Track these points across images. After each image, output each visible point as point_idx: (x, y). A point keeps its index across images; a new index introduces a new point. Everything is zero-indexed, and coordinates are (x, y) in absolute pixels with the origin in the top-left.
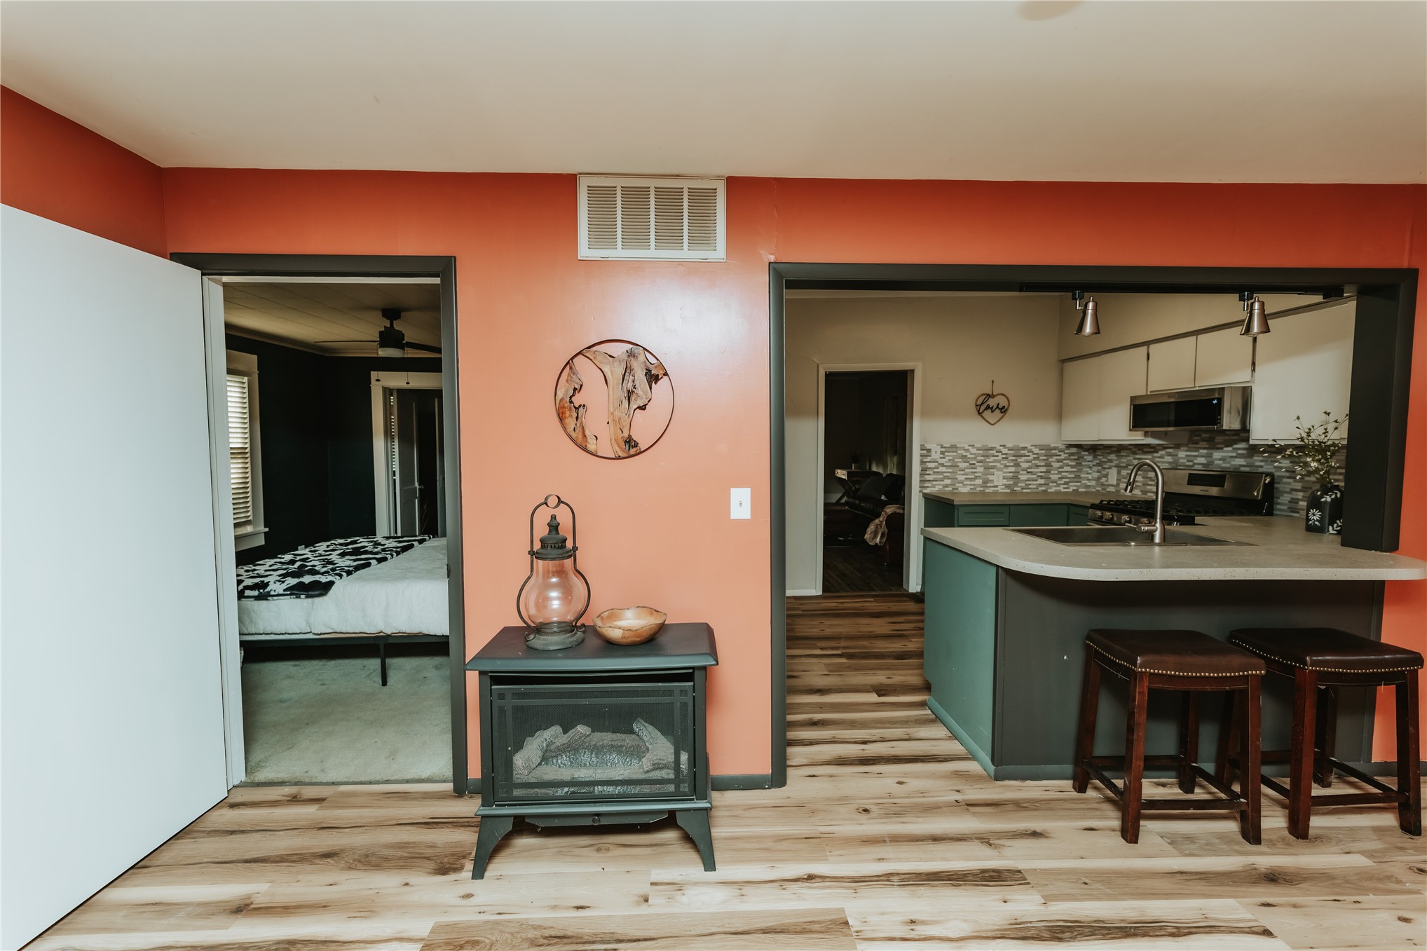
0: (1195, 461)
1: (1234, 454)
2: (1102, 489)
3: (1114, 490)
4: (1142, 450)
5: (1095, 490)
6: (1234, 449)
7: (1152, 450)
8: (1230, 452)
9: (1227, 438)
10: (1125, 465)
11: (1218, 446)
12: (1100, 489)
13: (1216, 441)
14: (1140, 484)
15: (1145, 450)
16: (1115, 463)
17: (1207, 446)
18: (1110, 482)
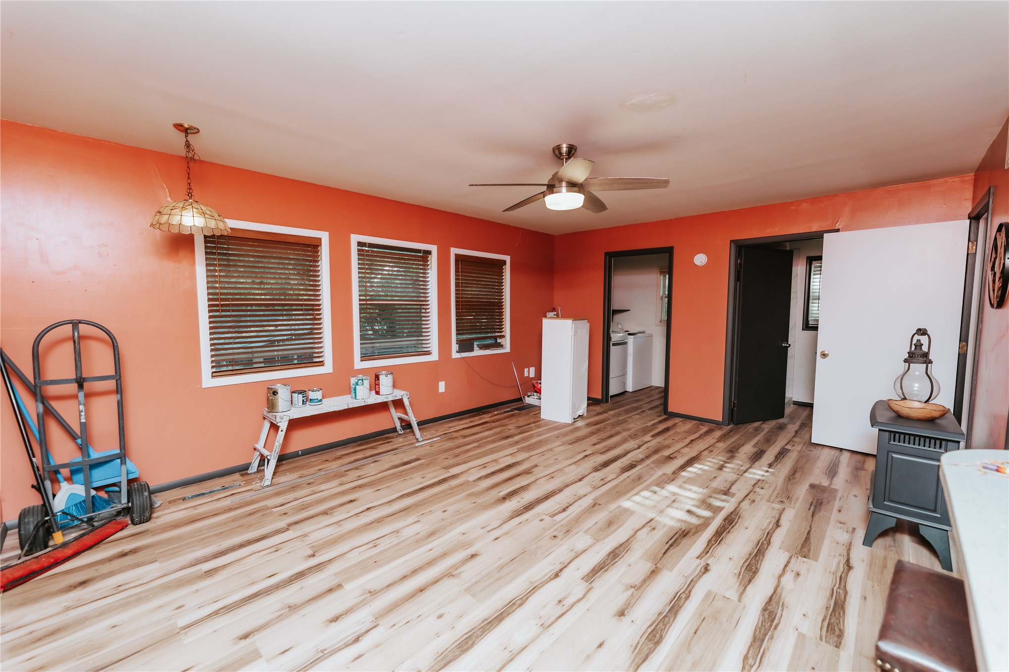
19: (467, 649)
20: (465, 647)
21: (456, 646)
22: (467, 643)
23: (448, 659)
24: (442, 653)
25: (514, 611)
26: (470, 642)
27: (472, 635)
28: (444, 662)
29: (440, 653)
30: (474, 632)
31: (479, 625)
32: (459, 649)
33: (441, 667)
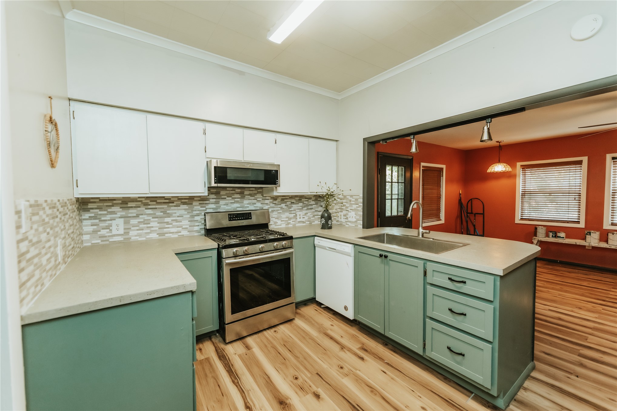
0: (207, 207)
1: (233, 201)
2: (102, 241)
3: (122, 239)
4: (156, 201)
5: (90, 244)
6: (233, 198)
7: (167, 201)
8: (231, 200)
9: (228, 192)
10: (135, 215)
11: (223, 197)
12: (99, 241)
13: (221, 194)
14: (157, 229)
15: (158, 201)
16: (119, 214)
17: (240, 197)
18: (114, 232)
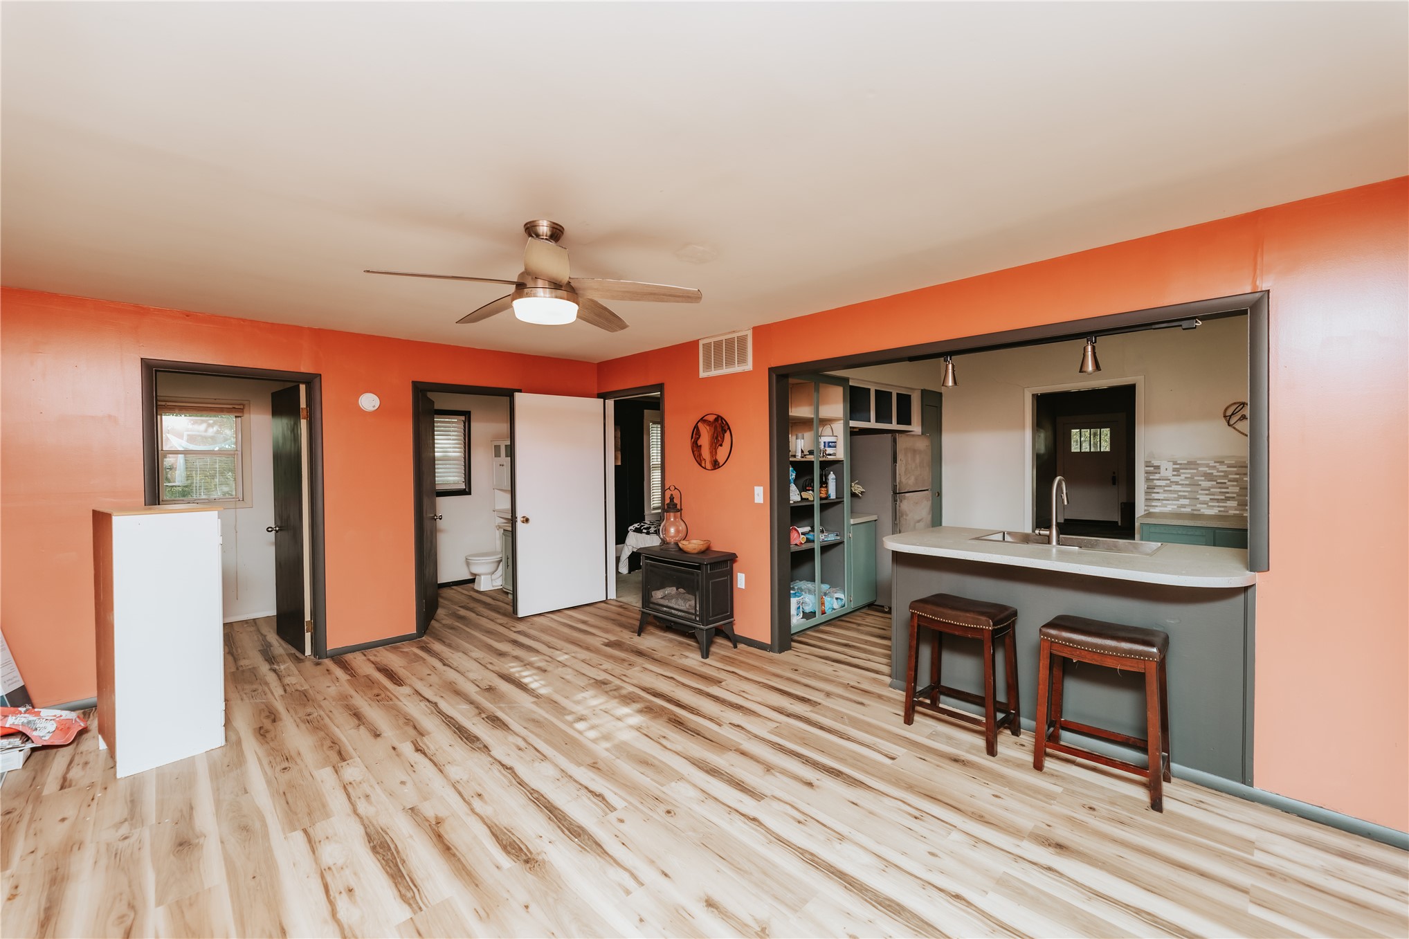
19: (898, 905)
20: (897, 908)
21: (899, 917)
22: (889, 906)
23: (921, 924)
24: (916, 931)
25: (824, 861)
26: (887, 903)
27: (876, 901)
28: (926, 927)
29: (916, 933)
30: (870, 899)
31: (858, 894)
32: (902, 913)
33: (935, 931)
